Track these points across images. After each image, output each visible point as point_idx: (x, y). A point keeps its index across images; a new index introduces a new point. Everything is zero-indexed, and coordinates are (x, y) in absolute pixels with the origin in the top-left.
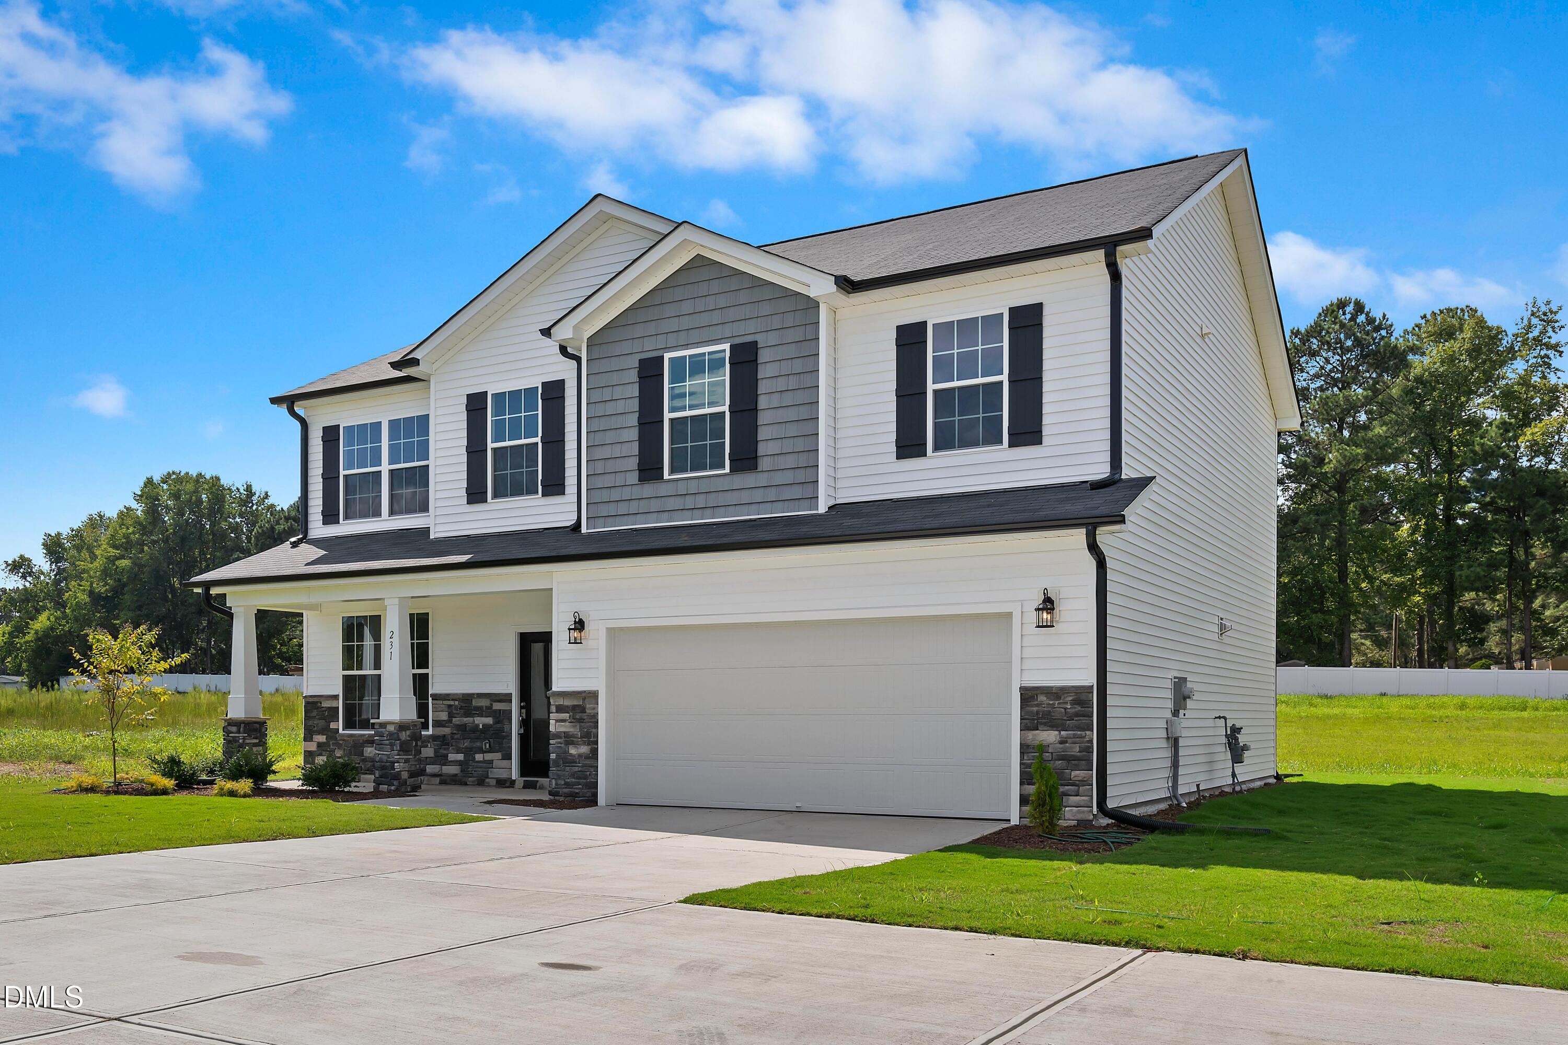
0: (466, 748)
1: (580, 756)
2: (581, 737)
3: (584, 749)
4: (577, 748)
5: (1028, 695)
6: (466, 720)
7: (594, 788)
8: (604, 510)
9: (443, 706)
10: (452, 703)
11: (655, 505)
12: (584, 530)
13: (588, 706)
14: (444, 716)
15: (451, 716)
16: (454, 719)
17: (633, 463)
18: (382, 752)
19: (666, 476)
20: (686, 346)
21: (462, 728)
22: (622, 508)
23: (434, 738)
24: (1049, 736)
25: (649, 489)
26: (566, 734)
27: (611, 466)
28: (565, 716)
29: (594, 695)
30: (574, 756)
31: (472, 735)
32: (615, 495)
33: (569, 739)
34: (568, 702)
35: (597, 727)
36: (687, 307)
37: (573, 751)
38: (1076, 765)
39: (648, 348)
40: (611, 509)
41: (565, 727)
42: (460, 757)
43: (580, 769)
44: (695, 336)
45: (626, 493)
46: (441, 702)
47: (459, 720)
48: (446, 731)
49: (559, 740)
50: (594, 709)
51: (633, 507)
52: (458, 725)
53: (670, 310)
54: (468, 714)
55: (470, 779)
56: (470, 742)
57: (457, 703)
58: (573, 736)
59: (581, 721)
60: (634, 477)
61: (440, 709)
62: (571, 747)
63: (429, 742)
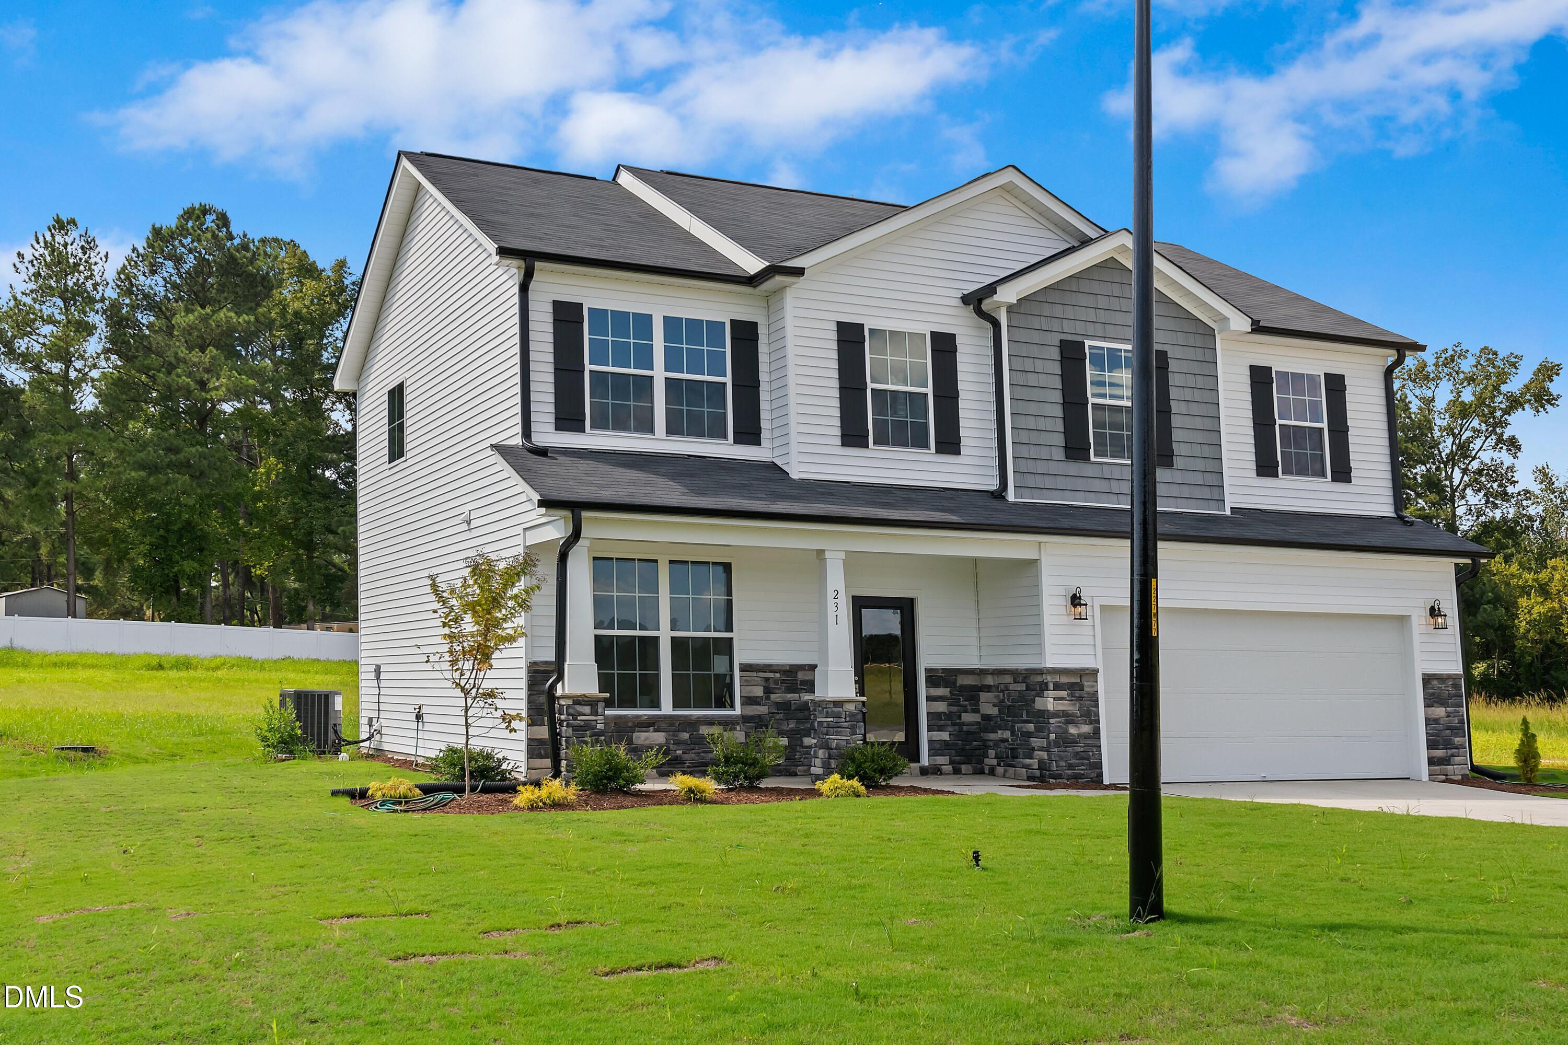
0: (792, 730)
1: (1079, 735)
2: (1081, 716)
3: (1086, 729)
4: (1078, 727)
5: (1428, 680)
6: (790, 696)
7: (1098, 769)
8: (1031, 481)
9: (759, 679)
10: (771, 675)
11: (1080, 484)
12: (1011, 496)
13: (1086, 684)
14: (758, 691)
15: (768, 691)
16: (773, 696)
17: (1059, 440)
18: (839, 737)
19: (1092, 458)
20: (1104, 338)
21: (784, 706)
22: (1049, 482)
23: (745, 719)
24: (1440, 712)
25: (1074, 468)
26: (1065, 714)
27: (1035, 438)
28: (1064, 694)
29: (1095, 672)
30: (1074, 735)
31: (800, 715)
32: (1041, 467)
33: (1068, 718)
34: (1064, 680)
35: (1097, 706)
36: (1102, 302)
37: (1073, 730)
38: (1457, 733)
39: (1071, 331)
40: (1039, 481)
41: (1064, 705)
42: (784, 741)
43: (1082, 749)
44: (1111, 331)
45: (1053, 468)
46: (755, 674)
47: (780, 697)
48: (762, 710)
49: (1058, 719)
50: (1093, 686)
51: (1061, 483)
52: (778, 703)
53: (1084, 300)
54: (792, 689)
55: (799, 768)
56: (797, 723)
57: (778, 675)
58: (1073, 715)
59: (1080, 698)
60: (1059, 454)
61: (753, 683)
62: (1070, 726)
63: (738, 724)
